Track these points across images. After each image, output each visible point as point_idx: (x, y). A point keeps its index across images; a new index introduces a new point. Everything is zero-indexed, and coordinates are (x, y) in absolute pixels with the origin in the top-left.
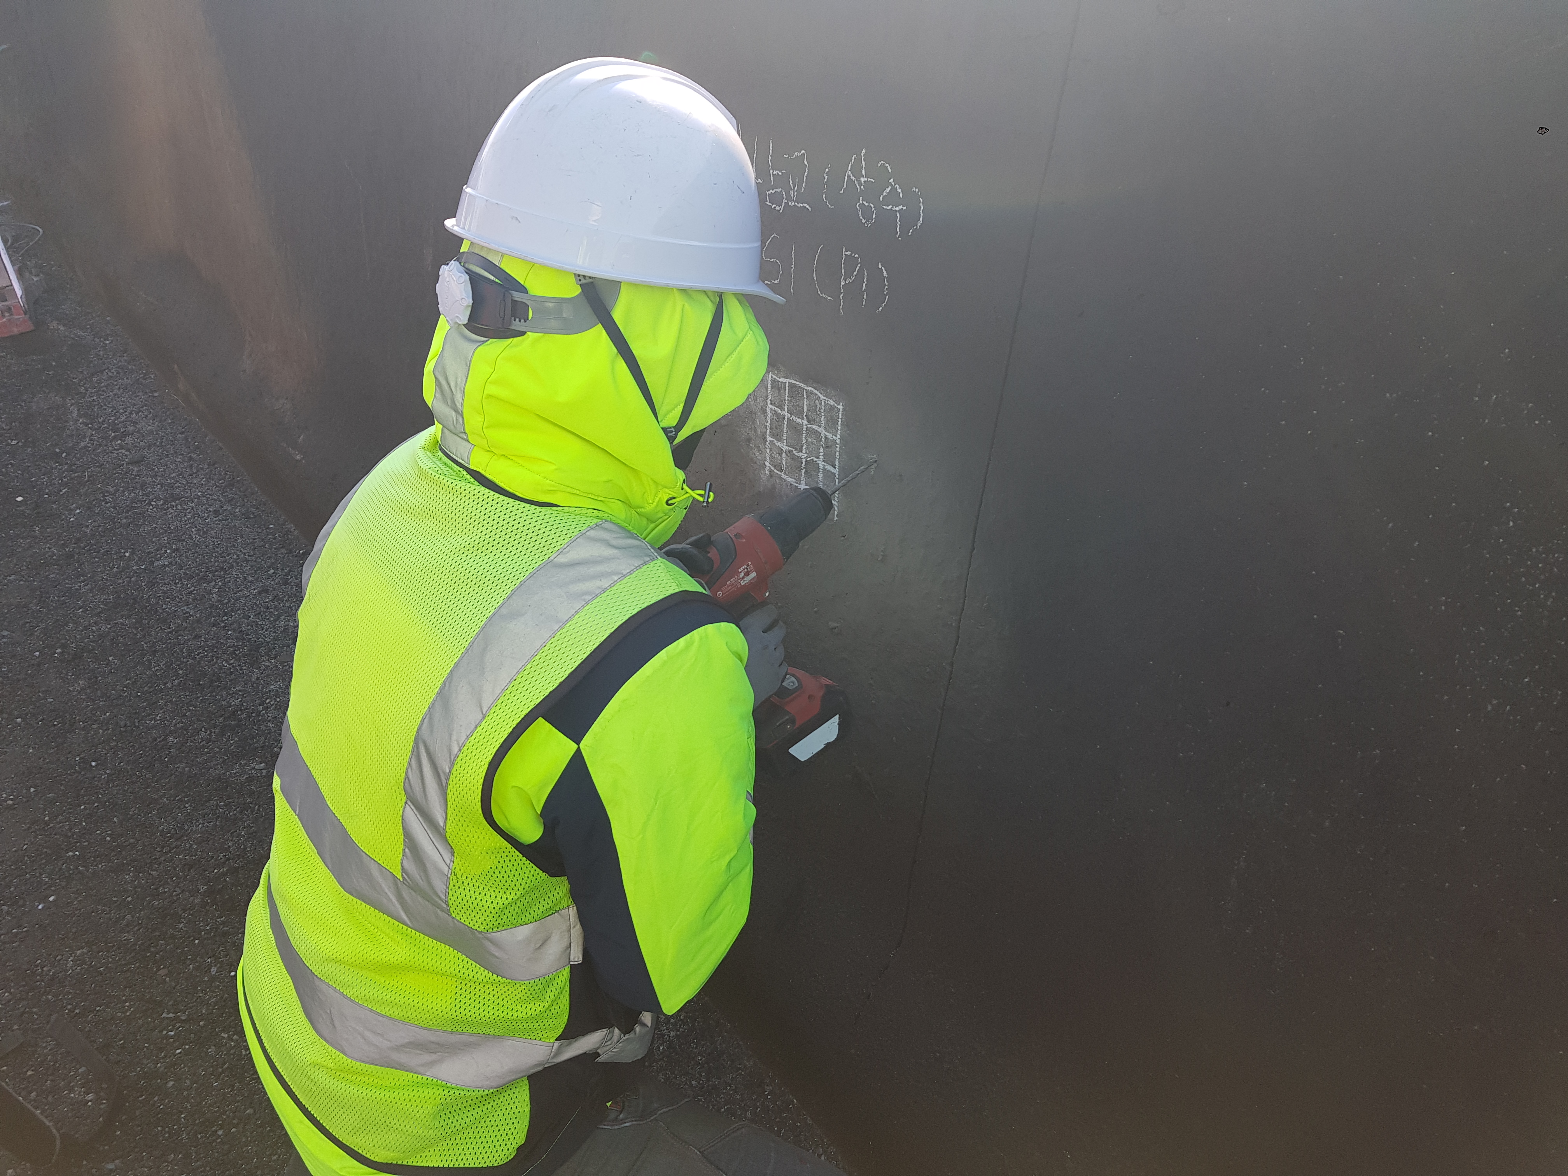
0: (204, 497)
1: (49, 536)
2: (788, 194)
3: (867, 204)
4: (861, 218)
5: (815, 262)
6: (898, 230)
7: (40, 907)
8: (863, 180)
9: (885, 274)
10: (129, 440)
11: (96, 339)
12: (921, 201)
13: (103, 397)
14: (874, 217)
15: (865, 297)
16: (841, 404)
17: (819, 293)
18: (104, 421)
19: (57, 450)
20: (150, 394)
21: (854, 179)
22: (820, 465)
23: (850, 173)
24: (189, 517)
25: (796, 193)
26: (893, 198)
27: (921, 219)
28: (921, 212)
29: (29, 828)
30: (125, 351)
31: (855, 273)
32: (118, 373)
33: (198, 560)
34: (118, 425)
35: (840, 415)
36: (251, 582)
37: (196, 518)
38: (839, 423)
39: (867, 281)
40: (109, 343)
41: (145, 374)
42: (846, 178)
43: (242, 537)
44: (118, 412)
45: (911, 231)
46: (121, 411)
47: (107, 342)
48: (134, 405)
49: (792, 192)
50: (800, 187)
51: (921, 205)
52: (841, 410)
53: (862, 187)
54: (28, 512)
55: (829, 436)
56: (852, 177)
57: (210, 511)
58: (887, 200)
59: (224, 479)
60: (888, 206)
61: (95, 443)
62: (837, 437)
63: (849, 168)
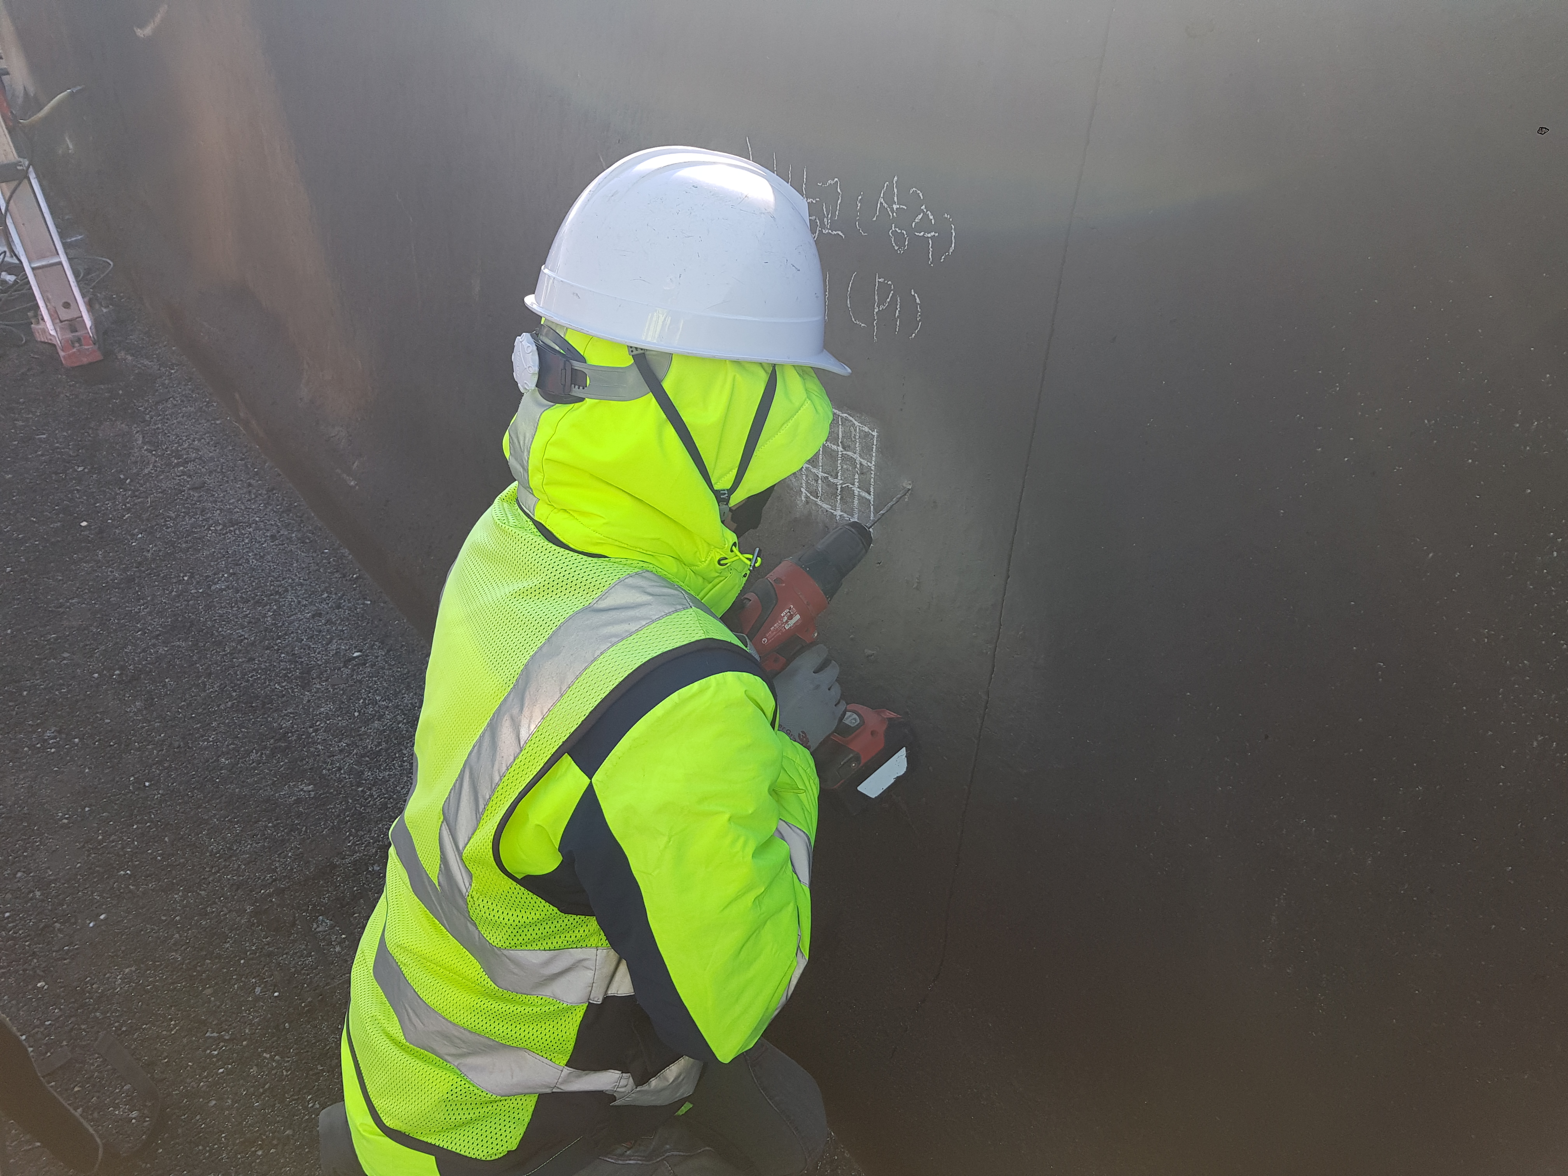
0: (262, 522)
1: (112, 560)
2: (822, 222)
3: (899, 231)
4: (894, 245)
5: (849, 289)
6: (930, 257)
7: (91, 925)
8: (895, 207)
9: (918, 301)
10: (190, 466)
11: (161, 369)
12: (953, 227)
13: (167, 425)
14: (906, 244)
15: (898, 323)
16: (876, 430)
17: (853, 319)
18: (167, 448)
19: (122, 476)
20: (213, 422)
21: (886, 206)
22: (855, 492)
23: (882, 200)
24: (247, 541)
25: (829, 221)
26: (925, 225)
27: (953, 245)
28: (953, 238)
29: (83, 847)
30: (190, 379)
31: (888, 300)
32: (182, 401)
33: (254, 584)
34: (181, 451)
35: (875, 441)
36: (305, 606)
37: (254, 543)
38: (874, 449)
39: (900, 307)
40: (175, 372)
41: (208, 403)
42: (879, 205)
43: (297, 562)
44: (181, 439)
45: (943, 257)
46: (184, 438)
47: (173, 371)
48: (197, 433)
49: (825, 220)
50: (833, 215)
51: (953, 231)
52: (876, 436)
53: (895, 214)
54: (92, 536)
55: (864, 462)
56: (884, 204)
57: (267, 536)
58: (920, 227)
59: (281, 504)
60: (920, 233)
61: (158, 469)
62: (871, 463)
63: (882, 196)
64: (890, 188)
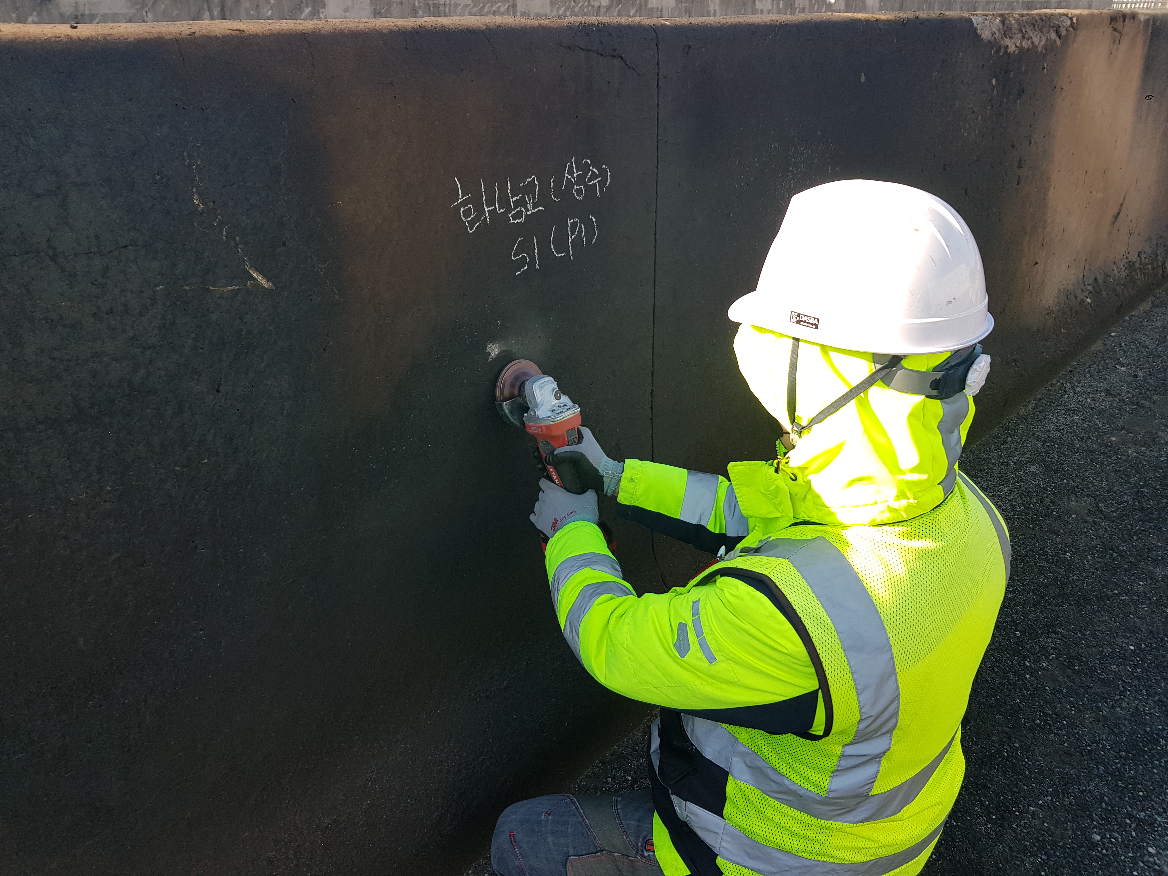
3: (579, 187)
6: (598, 192)
8: (575, 175)
9: (594, 220)
15: (584, 240)
21: (569, 177)
23: (567, 175)
25: (531, 205)
39: (584, 230)
42: (565, 179)
45: (605, 189)
49: (528, 205)
50: (534, 198)
53: (575, 179)
63: (566, 172)
64: (571, 166)
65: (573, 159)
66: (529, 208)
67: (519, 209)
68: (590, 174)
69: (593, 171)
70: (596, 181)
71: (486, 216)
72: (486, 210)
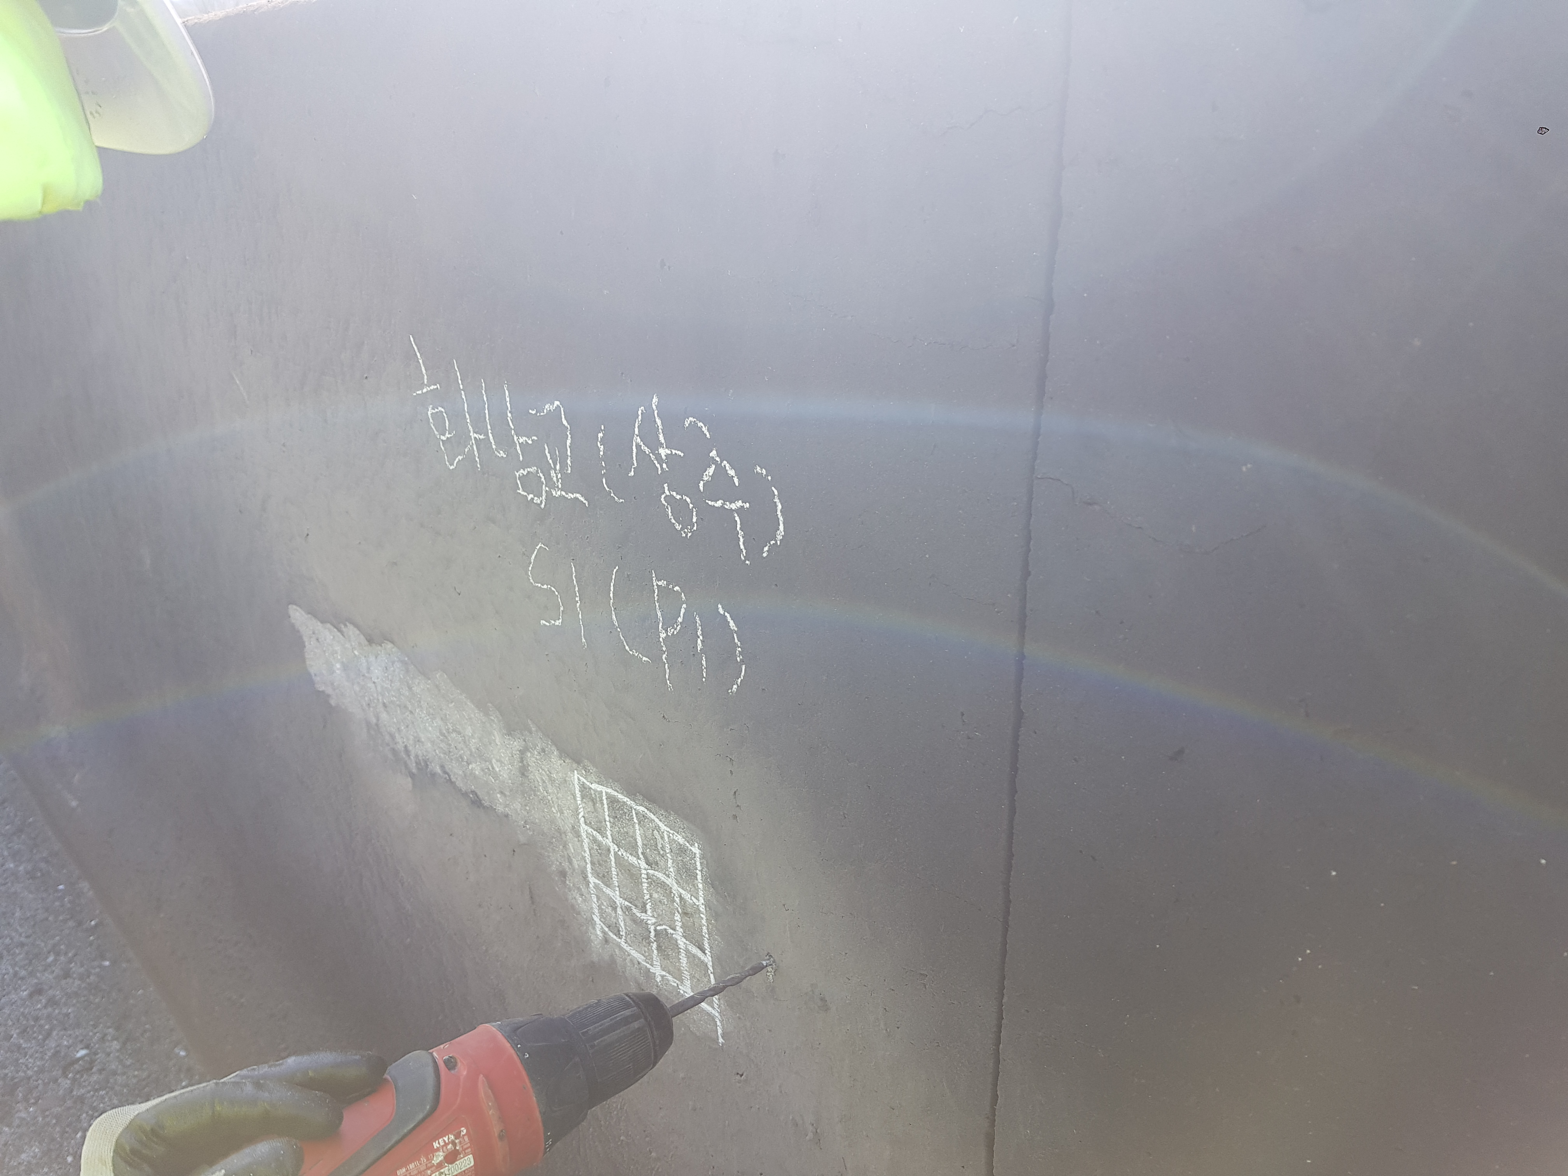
2: (548, 478)
3: (678, 497)
4: (673, 521)
5: (611, 595)
6: (742, 547)
8: (663, 452)
9: (732, 624)
12: (776, 492)
14: (694, 520)
15: (704, 663)
16: (696, 845)
17: (627, 648)
21: (647, 450)
22: (679, 942)
23: (639, 440)
25: (559, 476)
26: (722, 487)
27: (781, 527)
31: (680, 620)
35: (698, 864)
38: (699, 877)
39: (702, 634)
42: (634, 449)
45: (766, 549)
49: (553, 473)
50: (564, 465)
51: (776, 500)
52: (698, 855)
55: (687, 896)
56: (644, 447)
58: (713, 490)
60: (716, 501)
62: (699, 900)
63: (637, 432)
64: (648, 417)
65: (655, 400)
66: (555, 479)
67: (533, 469)
68: (711, 470)
69: (719, 469)
70: (733, 506)
71: (472, 446)
72: (471, 434)
